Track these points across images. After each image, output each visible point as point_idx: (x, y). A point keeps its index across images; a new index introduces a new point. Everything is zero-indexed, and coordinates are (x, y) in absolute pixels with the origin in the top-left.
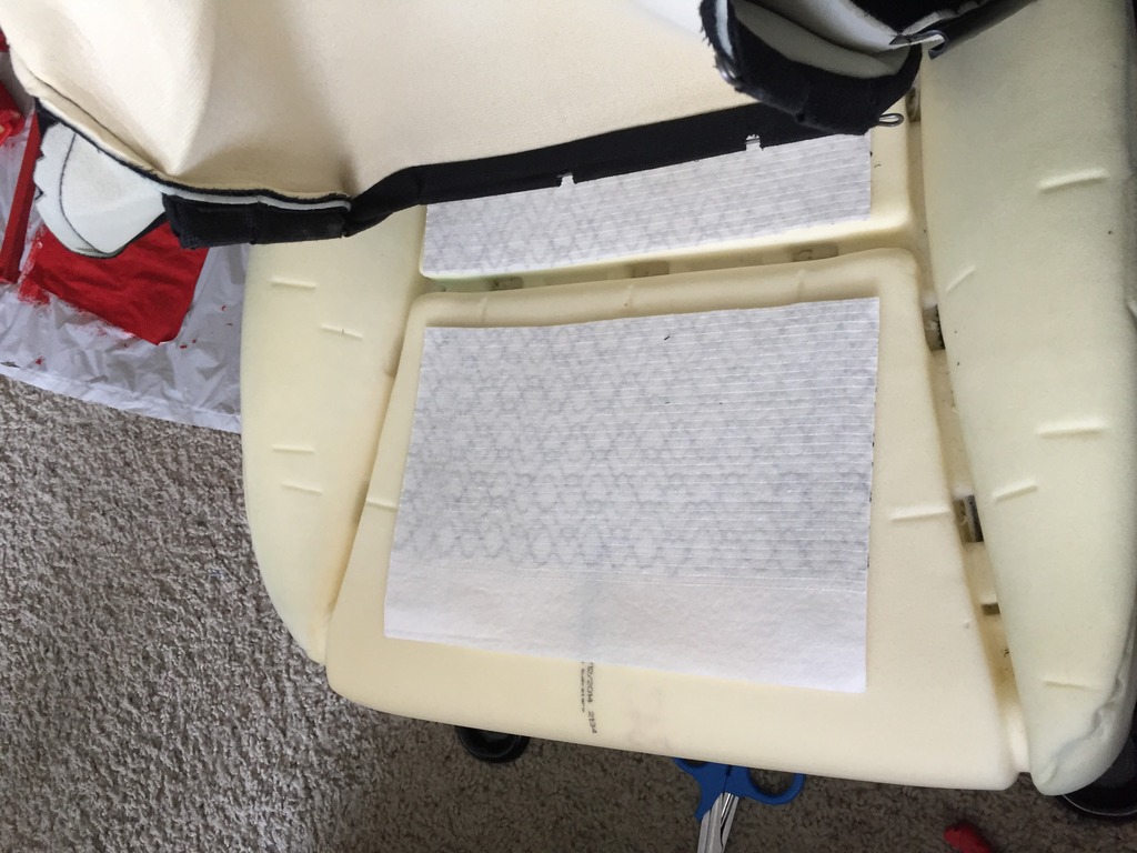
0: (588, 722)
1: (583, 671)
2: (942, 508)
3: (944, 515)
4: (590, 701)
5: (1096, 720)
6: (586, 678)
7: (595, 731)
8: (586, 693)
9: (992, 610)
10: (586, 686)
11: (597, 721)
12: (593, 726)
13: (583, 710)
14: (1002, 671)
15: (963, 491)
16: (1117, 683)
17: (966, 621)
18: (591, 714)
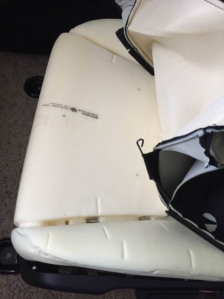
0: (46, 104)
1: (62, 105)
2: (100, 213)
3: (98, 213)
4: (53, 106)
5: (36, 247)
6: (59, 106)
7: (43, 105)
8: (55, 105)
9: (67, 223)
10: (57, 105)
11: (46, 107)
12: (45, 105)
13: (50, 103)
14: (50, 223)
15: (101, 220)
16: (47, 255)
17: (68, 215)
18: (48, 105)
